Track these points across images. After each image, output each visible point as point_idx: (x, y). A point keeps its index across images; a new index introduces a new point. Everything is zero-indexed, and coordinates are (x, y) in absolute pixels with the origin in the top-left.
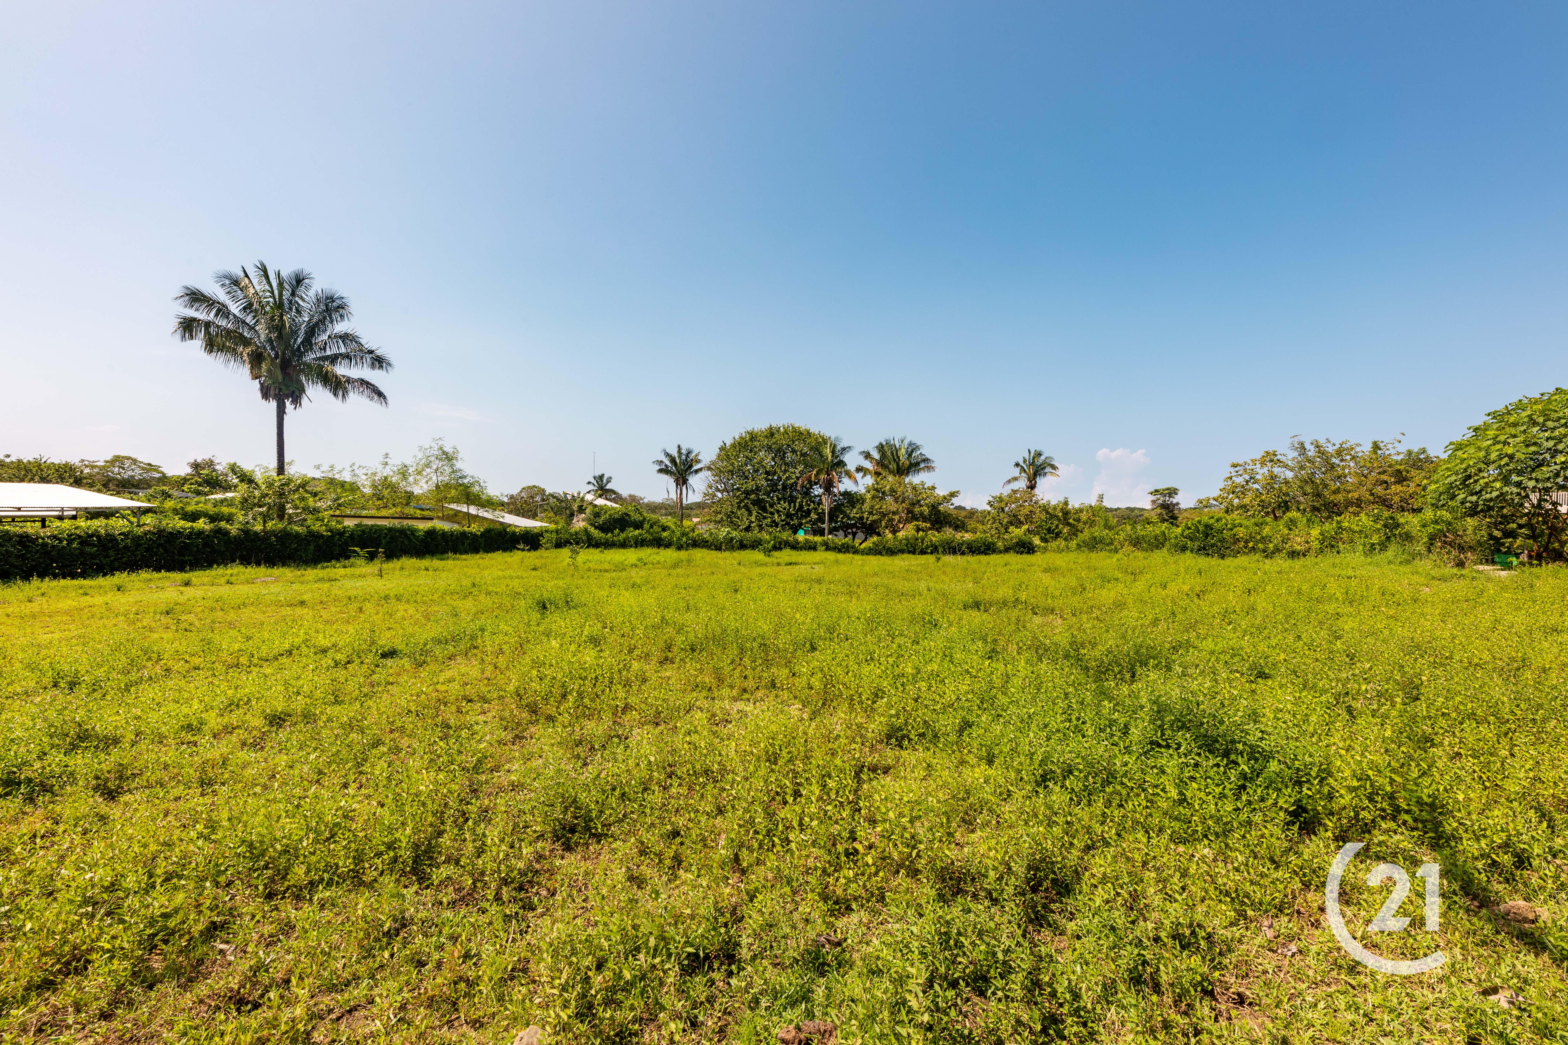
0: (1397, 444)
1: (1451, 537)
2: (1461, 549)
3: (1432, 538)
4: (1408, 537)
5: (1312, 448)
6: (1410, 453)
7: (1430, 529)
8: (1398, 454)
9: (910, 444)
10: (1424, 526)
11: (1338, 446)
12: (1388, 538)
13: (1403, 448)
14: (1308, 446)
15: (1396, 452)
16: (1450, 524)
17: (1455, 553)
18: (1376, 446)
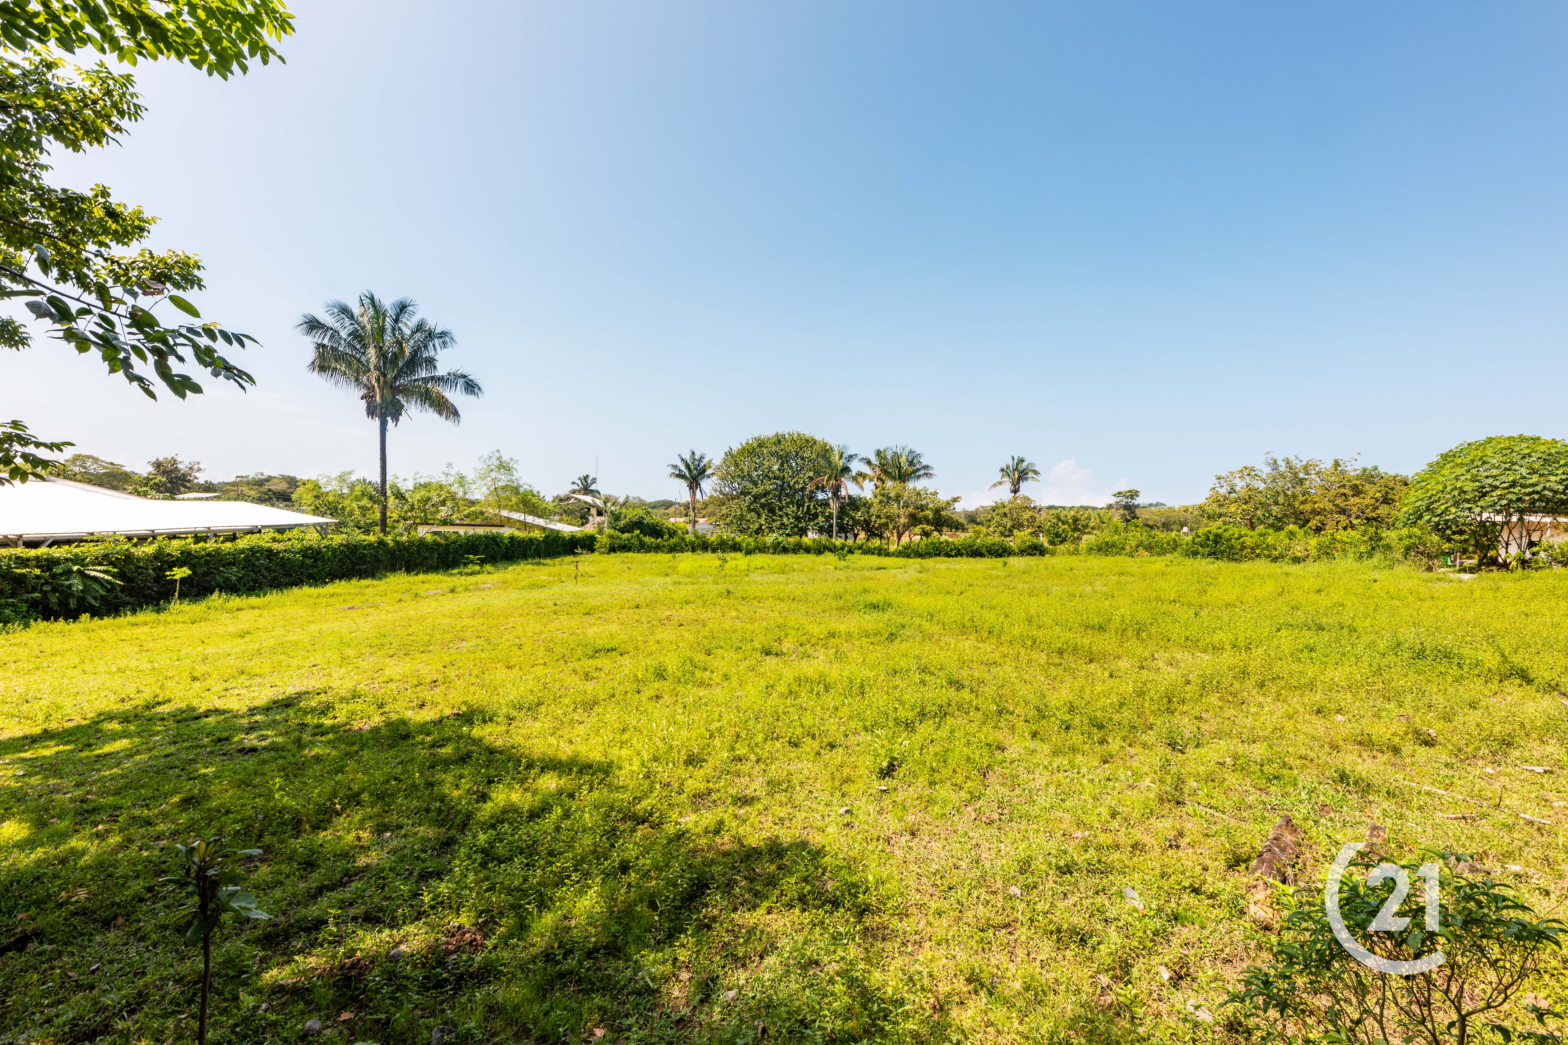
0: (1354, 462)
1: (1422, 548)
2: (1430, 557)
3: (1408, 549)
4: (1388, 547)
5: (1284, 464)
6: (1365, 470)
7: (1406, 542)
8: (1355, 470)
9: (911, 452)
10: (1400, 539)
11: (1304, 463)
12: (1373, 548)
13: (1359, 466)
14: (1280, 462)
15: (1353, 469)
16: (1420, 538)
17: (1425, 560)
18: (1337, 464)
